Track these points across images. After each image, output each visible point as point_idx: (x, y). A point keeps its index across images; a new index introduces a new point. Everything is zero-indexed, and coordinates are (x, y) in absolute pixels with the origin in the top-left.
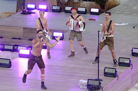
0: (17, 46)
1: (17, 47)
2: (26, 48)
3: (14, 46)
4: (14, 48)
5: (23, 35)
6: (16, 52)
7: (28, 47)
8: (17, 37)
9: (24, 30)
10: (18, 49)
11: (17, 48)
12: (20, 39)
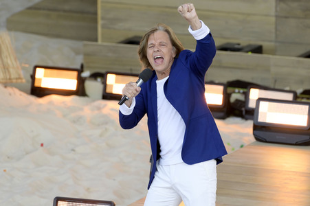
0: (245, 86)
1: (246, 95)
2: (290, 97)
3: (230, 90)
4: (227, 96)
5: (274, 30)
6: (238, 120)
7: (299, 91)
8: (244, 41)
9: (282, 5)
10: (252, 105)
11: (241, 97)
12: (258, 50)
